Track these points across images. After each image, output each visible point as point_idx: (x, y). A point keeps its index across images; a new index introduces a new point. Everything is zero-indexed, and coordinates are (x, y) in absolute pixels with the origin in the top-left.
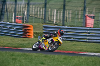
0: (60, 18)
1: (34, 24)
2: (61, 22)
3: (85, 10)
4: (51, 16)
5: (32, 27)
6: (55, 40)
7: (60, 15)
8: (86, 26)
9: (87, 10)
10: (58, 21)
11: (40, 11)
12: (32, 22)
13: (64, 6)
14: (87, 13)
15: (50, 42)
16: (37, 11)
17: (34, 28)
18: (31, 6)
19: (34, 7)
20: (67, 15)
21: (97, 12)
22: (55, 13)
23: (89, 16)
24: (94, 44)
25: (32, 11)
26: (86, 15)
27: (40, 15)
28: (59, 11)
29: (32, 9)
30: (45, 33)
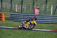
0: (19, 9)
1: (5, 13)
2: (20, 12)
3: (34, 4)
4: (15, 8)
5: (4, 14)
6: (32, 23)
7: (20, 7)
8: (34, 14)
9: (35, 4)
10: (19, 11)
11: (8, 5)
12: (4, 12)
13: (22, 2)
14: (35, 6)
15: (29, 24)
16: (7, 5)
17: (5, 15)
18: (3, 2)
19: (5, 3)
20: (23, 7)
21: (41, 5)
22: (17, 6)
23: (36, 8)
24: (39, 24)
25: (4, 5)
26: (34, 7)
27: (8, 7)
28: (19, 5)
29: (4, 4)
30: (11, 18)
